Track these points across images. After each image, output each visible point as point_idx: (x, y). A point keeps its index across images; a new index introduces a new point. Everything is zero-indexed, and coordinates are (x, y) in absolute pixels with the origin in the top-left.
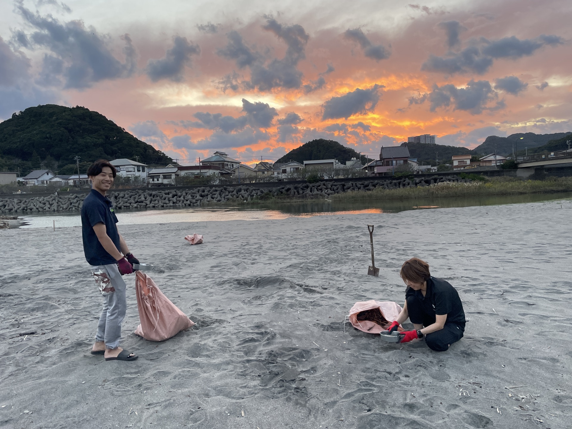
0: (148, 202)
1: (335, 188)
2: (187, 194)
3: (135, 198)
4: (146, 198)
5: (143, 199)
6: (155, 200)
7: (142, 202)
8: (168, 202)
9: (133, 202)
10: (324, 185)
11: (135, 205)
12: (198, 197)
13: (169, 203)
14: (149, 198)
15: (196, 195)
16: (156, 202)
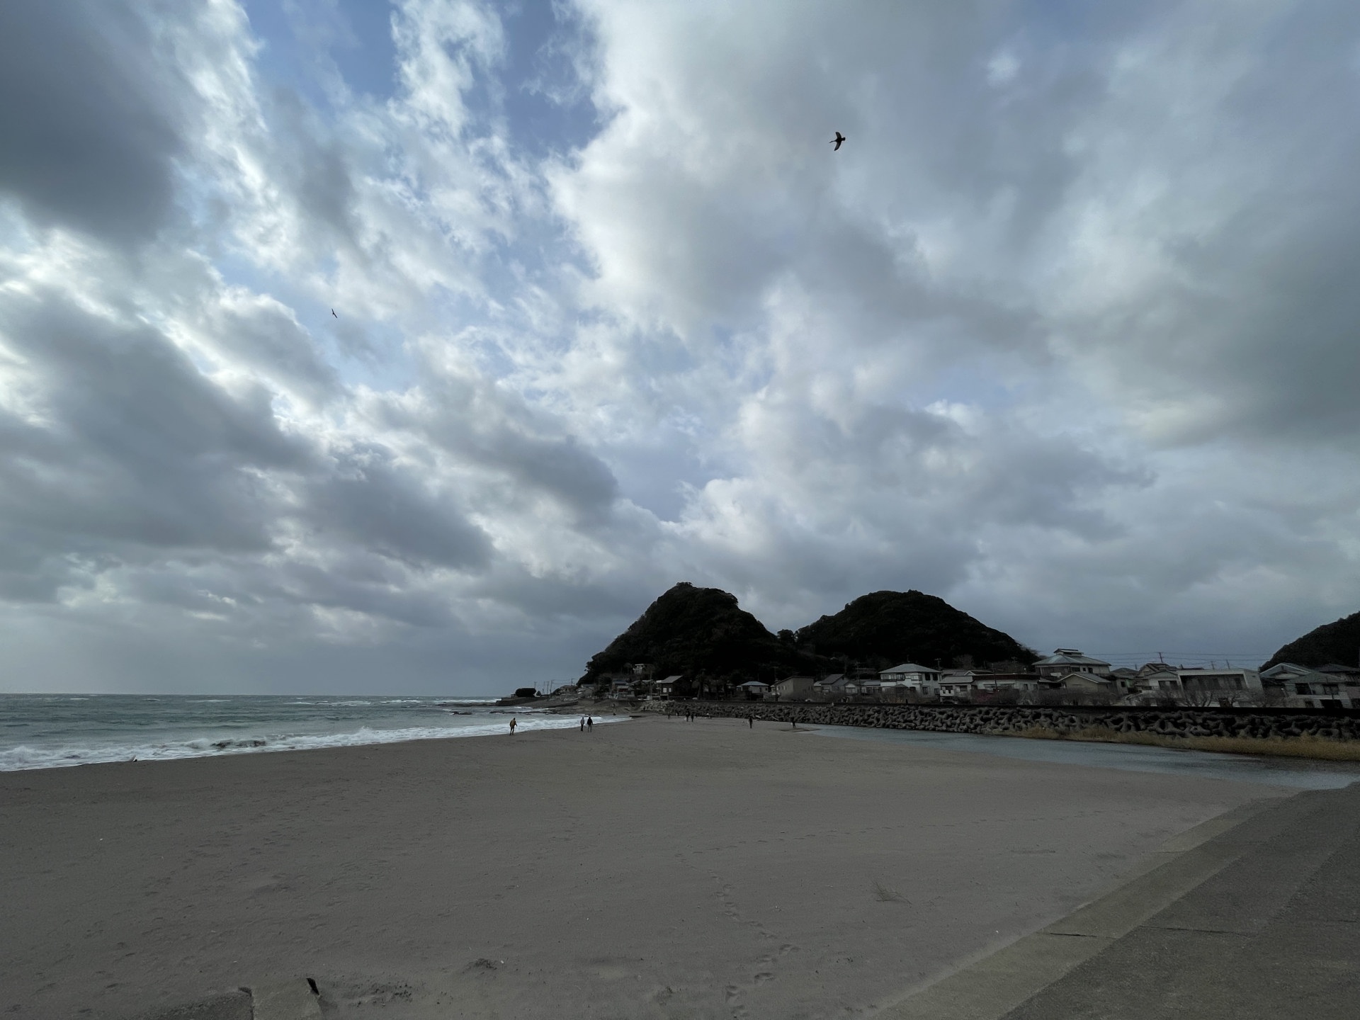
0: (918, 723)
2: (965, 715)
3: (904, 716)
4: (916, 717)
5: (913, 718)
6: (926, 721)
7: (911, 721)
8: (940, 725)
9: (902, 720)
10: (1190, 718)
11: (904, 725)
12: (978, 721)
13: (942, 726)
14: (919, 717)
16: (927, 723)
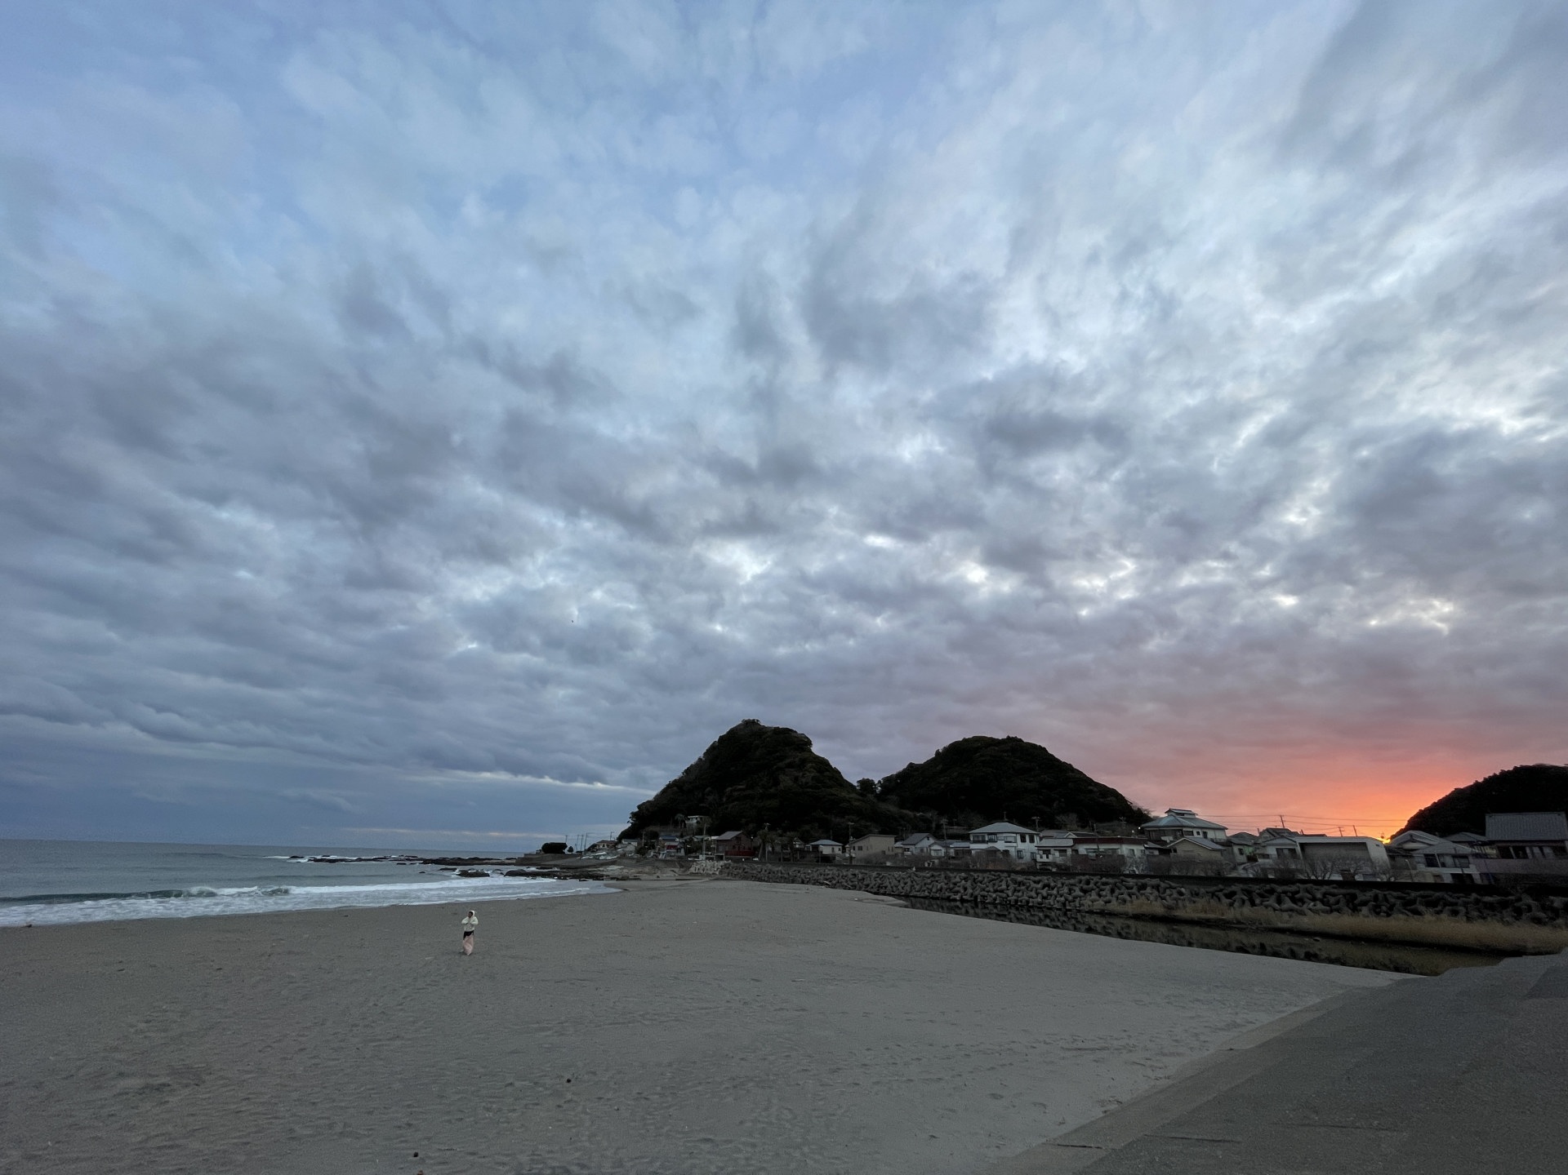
1: (1332, 900)
2: (1063, 884)
9: (992, 890)
10: (1308, 892)
13: (1037, 898)
15: (1074, 888)
